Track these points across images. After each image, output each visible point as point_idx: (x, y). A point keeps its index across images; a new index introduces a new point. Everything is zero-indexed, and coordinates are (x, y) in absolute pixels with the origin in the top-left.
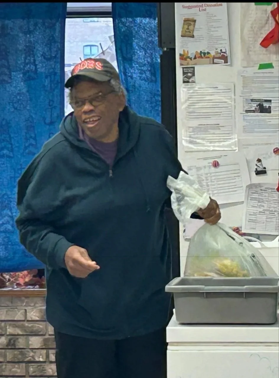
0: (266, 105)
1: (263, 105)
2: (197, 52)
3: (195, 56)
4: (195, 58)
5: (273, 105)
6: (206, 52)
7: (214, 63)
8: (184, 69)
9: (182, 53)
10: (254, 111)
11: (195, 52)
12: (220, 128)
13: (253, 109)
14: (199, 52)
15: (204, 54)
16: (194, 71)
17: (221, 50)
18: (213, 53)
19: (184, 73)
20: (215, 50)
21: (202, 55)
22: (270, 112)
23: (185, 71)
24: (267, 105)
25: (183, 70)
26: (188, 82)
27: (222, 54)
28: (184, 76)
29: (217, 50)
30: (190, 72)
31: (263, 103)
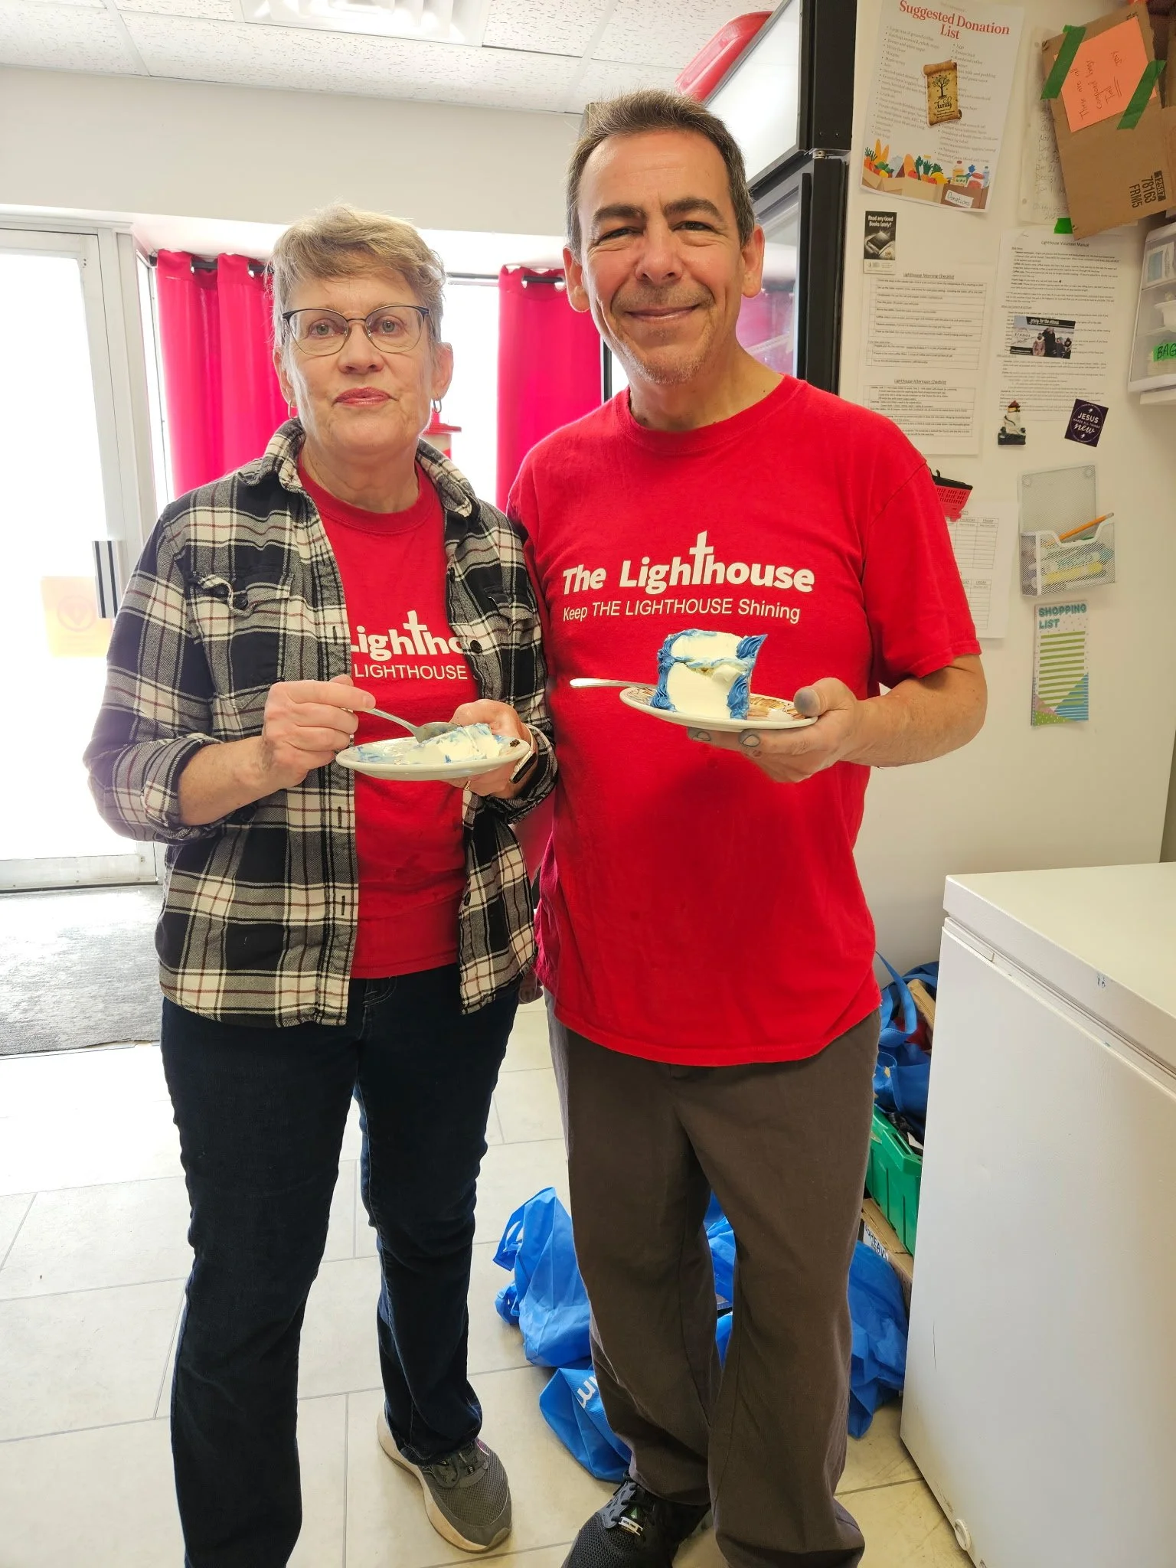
0: (1061, 334)
1: (1054, 334)
2: (908, 157)
3: (903, 167)
4: (901, 174)
5: (1076, 336)
6: (932, 162)
7: (944, 202)
8: (870, 218)
9: (873, 148)
10: (1030, 351)
11: (904, 157)
12: (948, 393)
13: (1029, 344)
14: (915, 159)
15: (927, 168)
16: (894, 223)
17: (972, 168)
18: (947, 173)
19: (869, 230)
20: (955, 163)
21: (921, 169)
22: (1067, 356)
23: (871, 224)
24: (1065, 337)
25: (867, 221)
26: (875, 256)
27: (971, 178)
28: (870, 237)
29: (959, 167)
30: (885, 229)
31: (1056, 329)
